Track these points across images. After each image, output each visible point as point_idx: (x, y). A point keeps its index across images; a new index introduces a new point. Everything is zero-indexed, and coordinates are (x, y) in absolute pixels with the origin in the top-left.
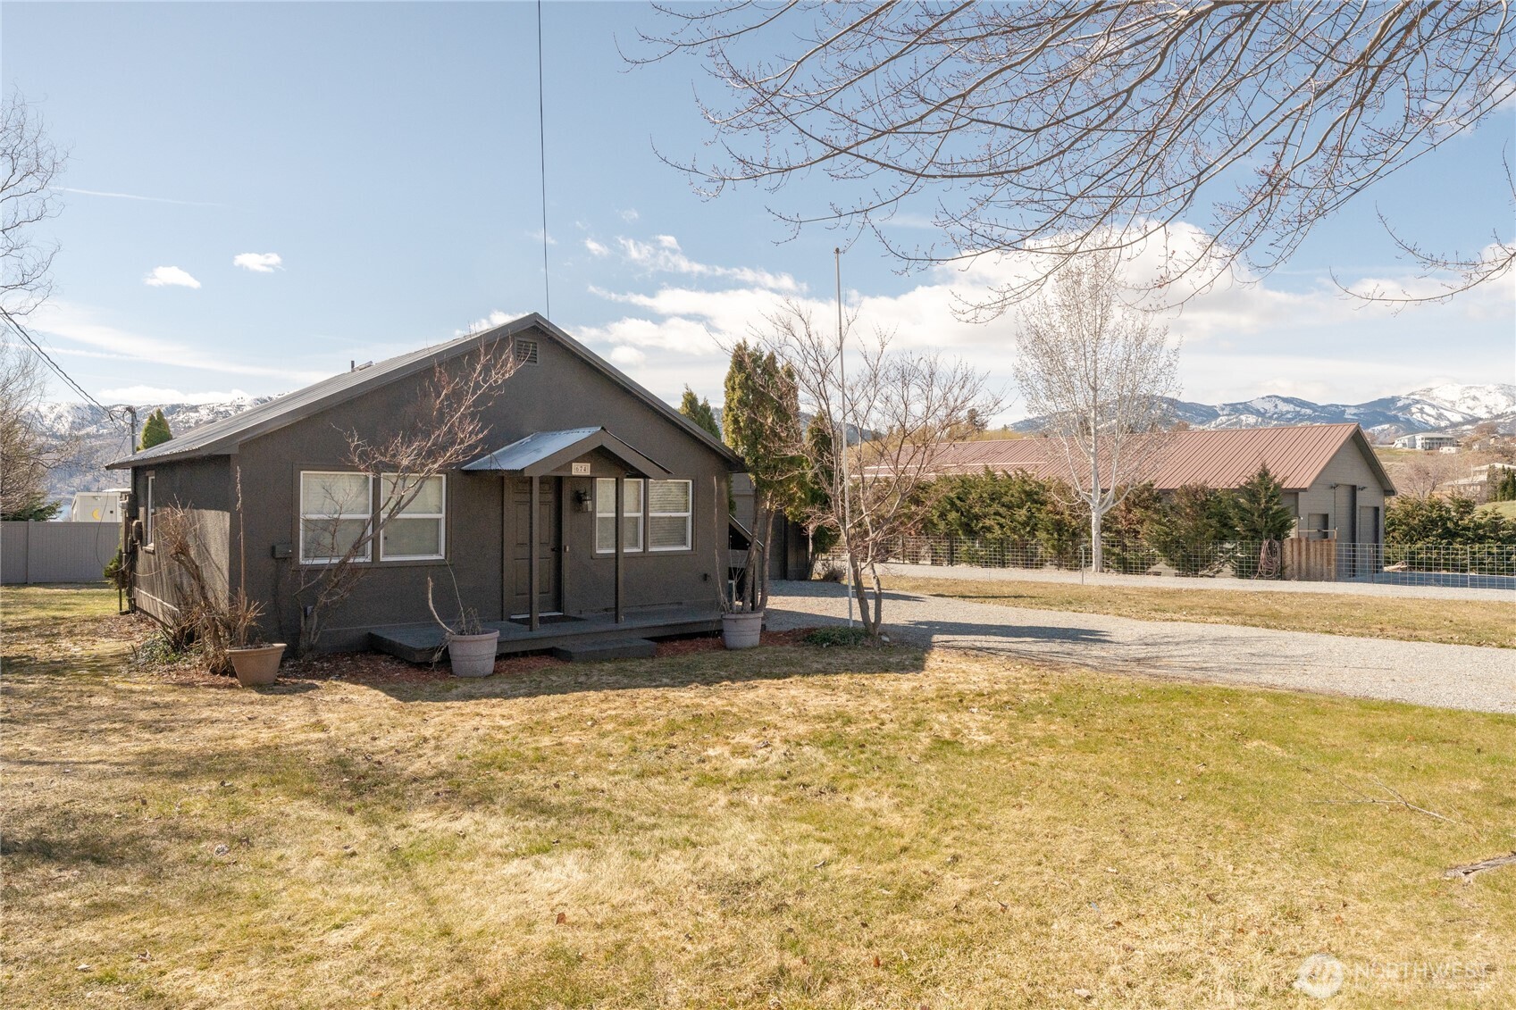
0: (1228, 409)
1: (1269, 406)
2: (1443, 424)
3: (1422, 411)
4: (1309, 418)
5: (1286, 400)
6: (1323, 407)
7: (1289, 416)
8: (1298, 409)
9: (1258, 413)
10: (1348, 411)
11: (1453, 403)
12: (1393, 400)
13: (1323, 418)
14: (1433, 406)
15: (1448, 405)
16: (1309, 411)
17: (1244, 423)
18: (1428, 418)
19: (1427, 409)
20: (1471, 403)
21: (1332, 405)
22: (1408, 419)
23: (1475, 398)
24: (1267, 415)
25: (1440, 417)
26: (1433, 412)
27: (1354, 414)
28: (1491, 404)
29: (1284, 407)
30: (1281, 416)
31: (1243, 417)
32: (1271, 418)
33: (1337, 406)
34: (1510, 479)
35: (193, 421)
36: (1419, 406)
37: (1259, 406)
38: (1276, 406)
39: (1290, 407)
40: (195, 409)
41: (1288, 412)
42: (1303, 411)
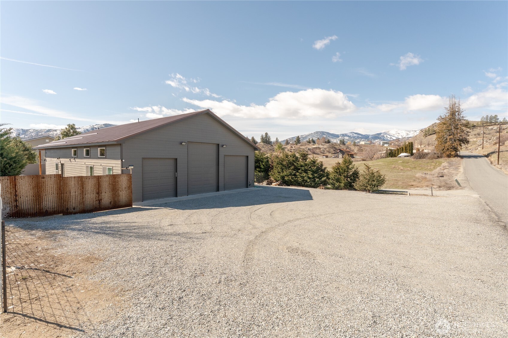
0: (342, 135)
1: (351, 135)
2: (391, 140)
3: (387, 136)
4: (361, 138)
5: (355, 133)
6: (364, 135)
7: (356, 137)
8: (358, 135)
9: (349, 136)
10: (370, 136)
11: (394, 135)
12: (380, 134)
13: (364, 138)
14: (389, 135)
15: (393, 135)
16: (361, 136)
17: (345, 139)
18: (388, 138)
19: (388, 136)
20: (398, 135)
21: (366, 135)
22: (384, 139)
23: (399, 133)
24: (351, 137)
25: (391, 138)
26: (389, 137)
27: (371, 137)
28: (402, 135)
29: (355, 135)
30: (354, 137)
31: (345, 137)
32: (352, 138)
33: (367, 135)
34: (391, 152)
35: (55, 134)
36: (386, 135)
37: (349, 134)
38: (353, 135)
39: (356, 135)
40: (56, 130)
41: (356, 136)
42: (359, 136)
